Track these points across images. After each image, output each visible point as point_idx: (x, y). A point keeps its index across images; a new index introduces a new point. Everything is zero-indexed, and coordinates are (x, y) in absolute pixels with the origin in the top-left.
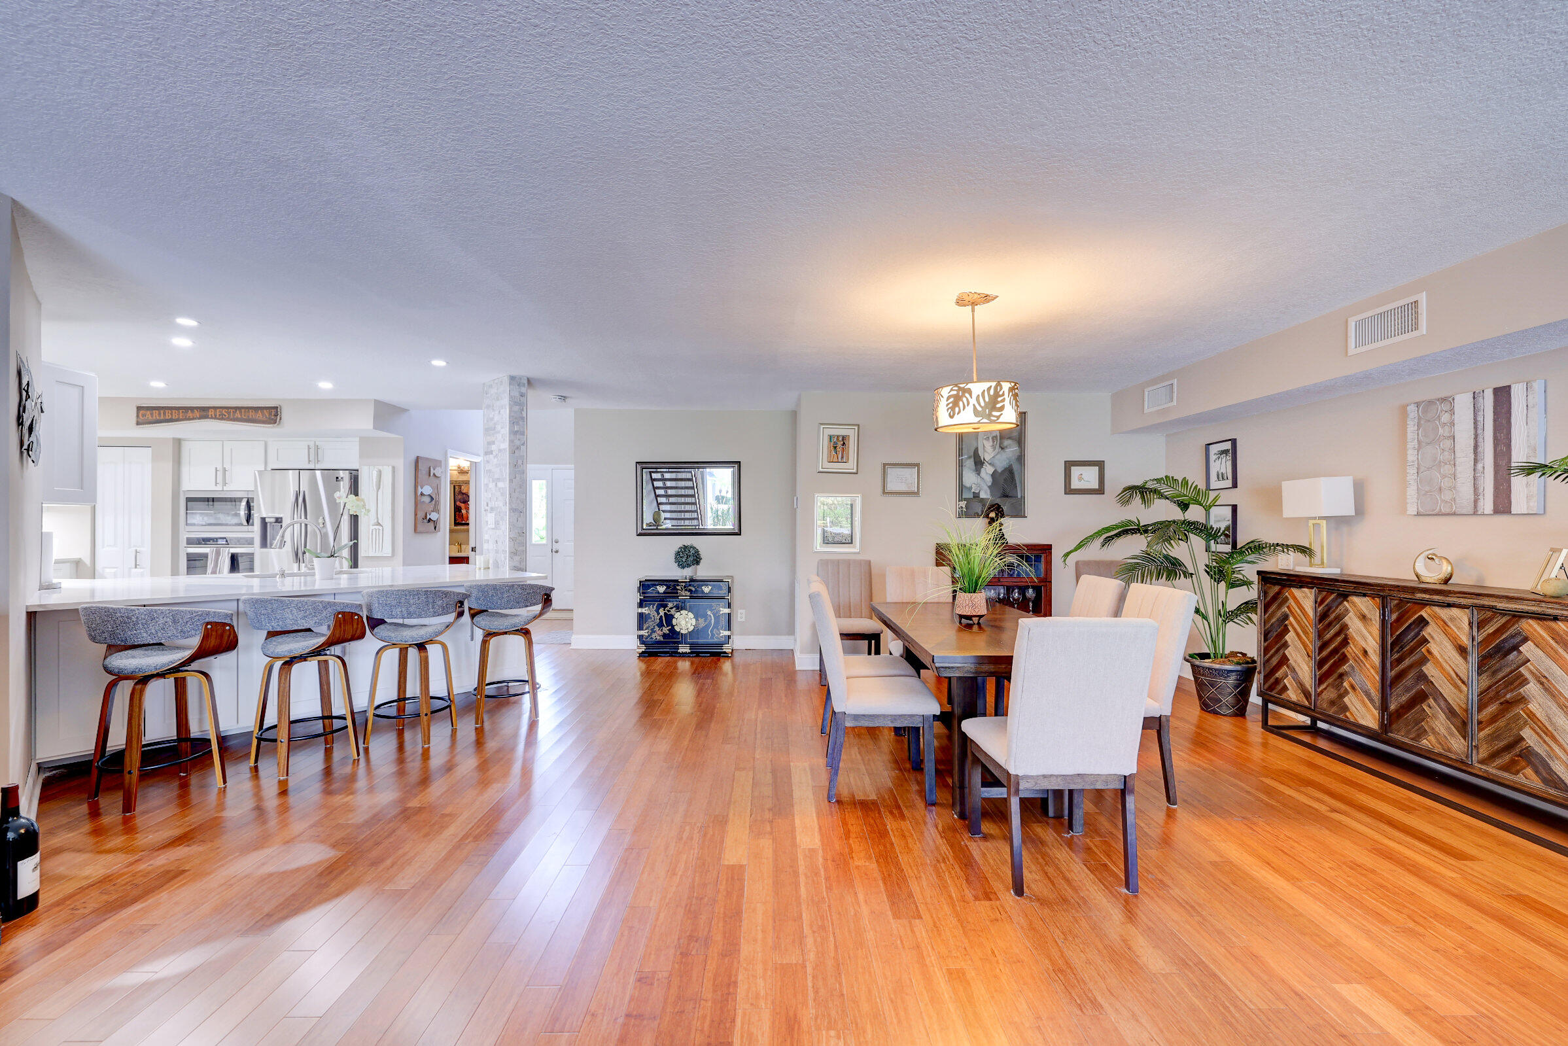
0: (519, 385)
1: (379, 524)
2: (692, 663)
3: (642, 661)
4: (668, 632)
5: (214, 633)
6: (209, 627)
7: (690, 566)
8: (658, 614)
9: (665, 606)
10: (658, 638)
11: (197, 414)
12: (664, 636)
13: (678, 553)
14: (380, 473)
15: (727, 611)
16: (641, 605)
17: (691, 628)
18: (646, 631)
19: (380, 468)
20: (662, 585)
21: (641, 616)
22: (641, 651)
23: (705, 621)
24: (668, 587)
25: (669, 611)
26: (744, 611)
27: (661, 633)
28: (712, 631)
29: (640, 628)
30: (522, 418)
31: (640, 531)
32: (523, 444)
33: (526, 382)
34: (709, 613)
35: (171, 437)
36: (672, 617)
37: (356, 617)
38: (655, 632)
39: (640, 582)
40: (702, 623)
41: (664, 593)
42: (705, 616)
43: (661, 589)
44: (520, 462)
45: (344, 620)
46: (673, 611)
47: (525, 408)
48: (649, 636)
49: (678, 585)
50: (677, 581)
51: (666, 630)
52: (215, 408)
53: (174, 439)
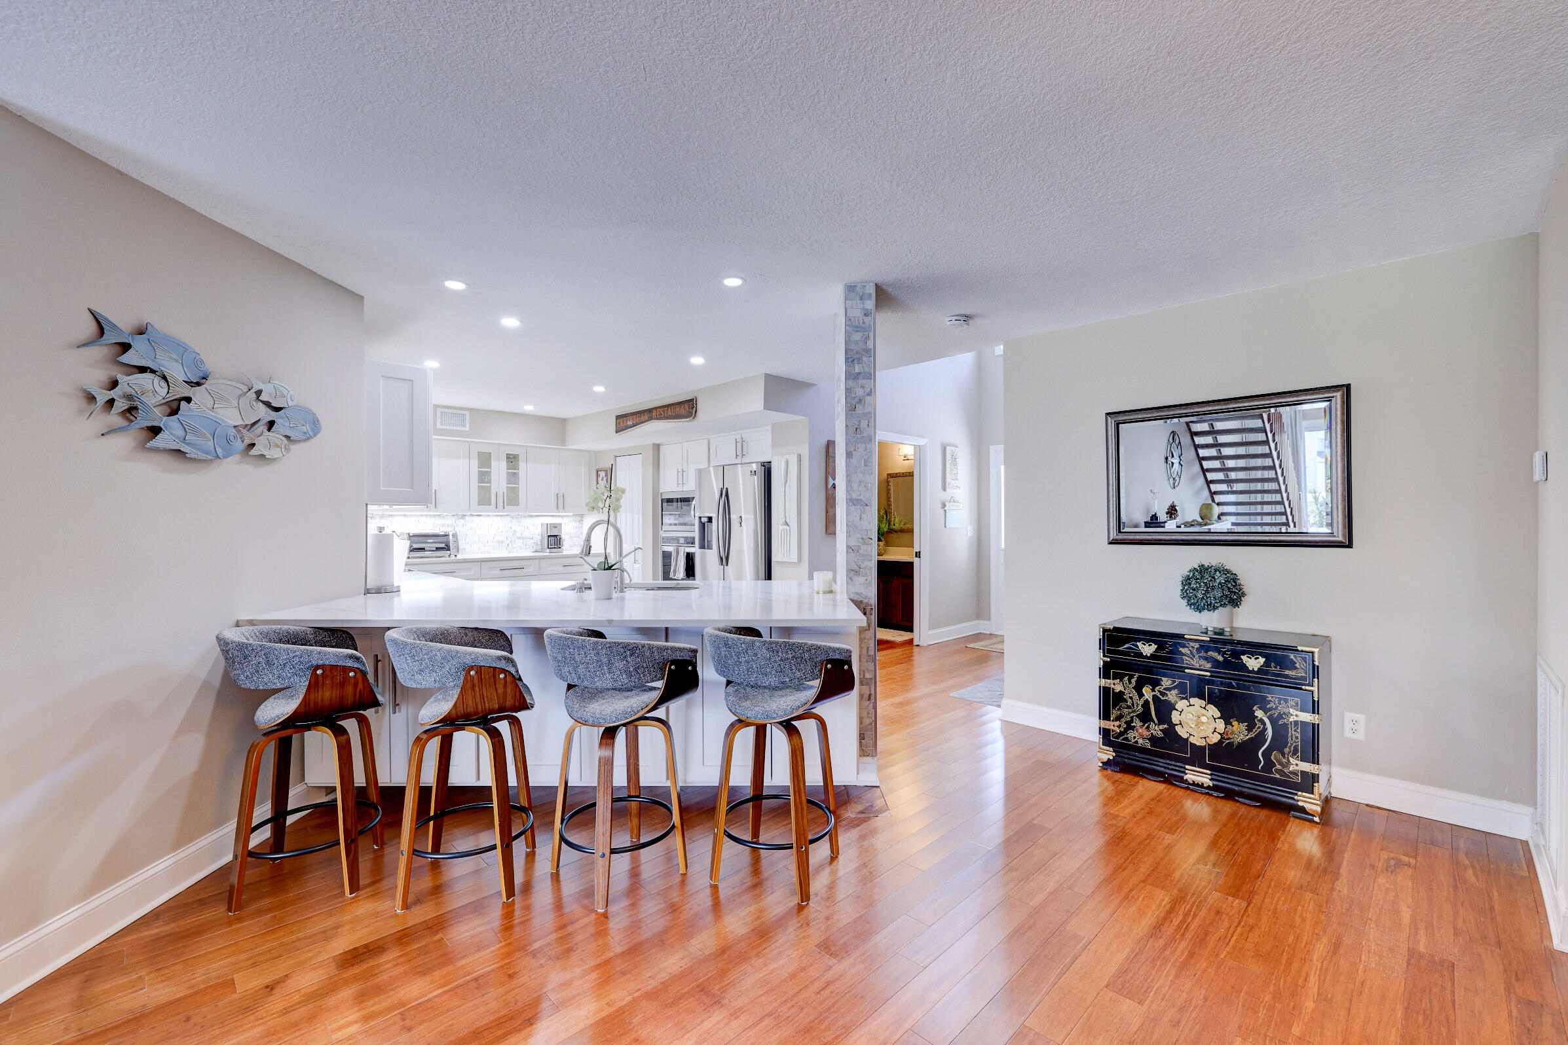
0: (861, 298)
1: (787, 524)
2: (1216, 812)
3: (1108, 778)
4: (1160, 734)
5: (328, 682)
6: (319, 672)
7: (1215, 608)
8: (1141, 695)
9: (1155, 683)
10: (1140, 741)
11: (647, 416)
12: (1153, 739)
13: (1187, 581)
14: (787, 462)
15: (1307, 717)
16: (1106, 672)
17: (1215, 739)
18: (1117, 723)
19: (787, 457)
20: (1148, 641)
21: (1105, 692)
22: (1105, 758)
23: (1250, 729)
24: (1161, 646)
25: (1163, 694)
26: (1361, 717)
27: (1146, 733)
28: (1267, 754)
29: (1105, 715)
30: (868, 351)
31: (1114, 535)
32: (869, 394)
33: (872, 291)
34: (1259, 714)
35: (651, 443)
36: (1171, 707)
37: (502, 676)
38: (1133, 728)
39: (1105, 631)
40: (1239, 732)
41: (1153, 656)
42: (1251, 721)
43: (1148, 649)
44: (864, 423)
45: (480, 680)
46: (1172, 696)
47: (871, 334)
48: (1121, 734)
49: (1184, 646)
50: (1181, 637)
51: (1157, 730)
52: (656, 408)
53: (653, 444)
